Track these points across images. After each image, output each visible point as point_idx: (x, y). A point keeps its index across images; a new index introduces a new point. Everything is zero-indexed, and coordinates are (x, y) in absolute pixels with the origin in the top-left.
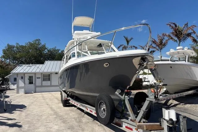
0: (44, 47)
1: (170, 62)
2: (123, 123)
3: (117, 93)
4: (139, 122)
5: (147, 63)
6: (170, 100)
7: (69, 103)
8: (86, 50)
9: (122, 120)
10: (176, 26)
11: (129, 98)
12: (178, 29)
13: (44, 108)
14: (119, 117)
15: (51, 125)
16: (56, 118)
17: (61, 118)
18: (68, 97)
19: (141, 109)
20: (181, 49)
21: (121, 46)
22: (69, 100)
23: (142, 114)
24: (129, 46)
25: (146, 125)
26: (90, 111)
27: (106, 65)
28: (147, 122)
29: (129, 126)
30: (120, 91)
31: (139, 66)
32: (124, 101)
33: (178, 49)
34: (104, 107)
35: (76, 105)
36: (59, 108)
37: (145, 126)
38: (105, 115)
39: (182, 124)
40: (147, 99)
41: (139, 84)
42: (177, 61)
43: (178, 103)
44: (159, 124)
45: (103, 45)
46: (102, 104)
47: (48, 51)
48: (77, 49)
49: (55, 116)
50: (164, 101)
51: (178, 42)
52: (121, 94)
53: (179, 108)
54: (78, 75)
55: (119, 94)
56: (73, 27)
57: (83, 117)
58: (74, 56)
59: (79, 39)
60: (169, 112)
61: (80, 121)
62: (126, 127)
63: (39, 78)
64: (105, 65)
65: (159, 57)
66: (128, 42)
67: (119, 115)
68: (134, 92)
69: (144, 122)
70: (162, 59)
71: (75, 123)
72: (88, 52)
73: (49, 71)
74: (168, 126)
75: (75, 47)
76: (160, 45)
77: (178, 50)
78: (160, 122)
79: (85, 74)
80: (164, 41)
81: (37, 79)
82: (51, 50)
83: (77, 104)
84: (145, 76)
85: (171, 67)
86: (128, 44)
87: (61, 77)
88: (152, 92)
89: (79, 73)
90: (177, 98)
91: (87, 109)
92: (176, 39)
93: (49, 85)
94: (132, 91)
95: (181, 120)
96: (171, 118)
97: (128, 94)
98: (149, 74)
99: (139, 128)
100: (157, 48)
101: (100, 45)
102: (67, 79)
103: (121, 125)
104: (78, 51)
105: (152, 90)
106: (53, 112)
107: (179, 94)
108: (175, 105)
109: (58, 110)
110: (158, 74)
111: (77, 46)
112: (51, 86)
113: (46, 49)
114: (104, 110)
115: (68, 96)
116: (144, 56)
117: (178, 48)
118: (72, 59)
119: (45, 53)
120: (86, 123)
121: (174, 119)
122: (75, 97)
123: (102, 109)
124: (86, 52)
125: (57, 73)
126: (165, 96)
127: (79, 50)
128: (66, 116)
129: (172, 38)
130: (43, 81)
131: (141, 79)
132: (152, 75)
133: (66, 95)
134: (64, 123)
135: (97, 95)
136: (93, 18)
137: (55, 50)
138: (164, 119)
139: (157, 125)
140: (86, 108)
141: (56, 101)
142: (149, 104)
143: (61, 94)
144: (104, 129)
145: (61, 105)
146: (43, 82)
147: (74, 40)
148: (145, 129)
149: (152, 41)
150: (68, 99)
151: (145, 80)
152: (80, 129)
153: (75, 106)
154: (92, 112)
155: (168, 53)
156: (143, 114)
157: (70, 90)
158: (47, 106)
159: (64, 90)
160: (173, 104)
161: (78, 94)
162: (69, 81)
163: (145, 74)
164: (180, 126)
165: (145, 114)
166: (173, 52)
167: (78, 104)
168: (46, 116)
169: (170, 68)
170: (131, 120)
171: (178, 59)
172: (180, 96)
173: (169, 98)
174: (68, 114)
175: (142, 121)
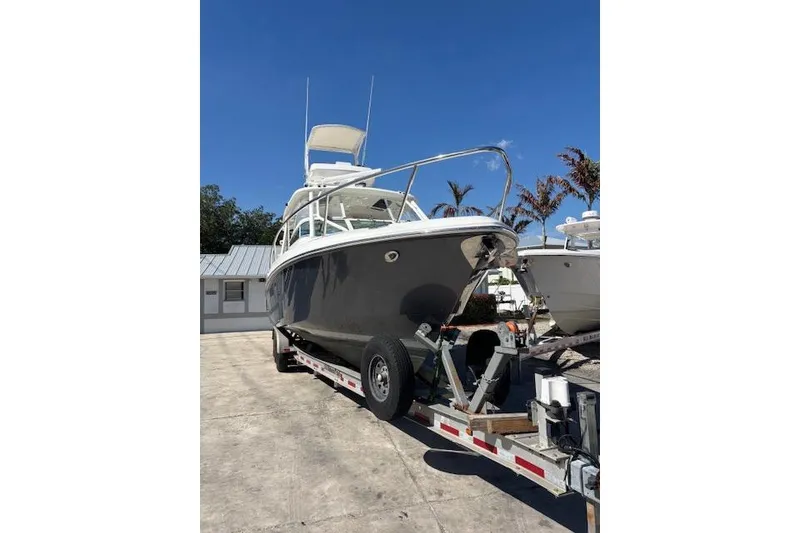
0: (230, 208)
1: (564, 251)
2: (436, 414)
3: (420, 333)
4: (478, 412)
5: (499, 252)
6: (564, 350)
7: (295, 362)
8: (341, 215)
9: (430, 407)
10: (582, 157)
11: (451, 347)
12: (587, 166)
13: (224, 377)
14: (426, 398)
15: (238, 424)
16: (255, 403)
17: (268, 403)
18: (291, 345)
19: (483, 376)
20: (592, 217)
21: (440, 206)
22: (295, 353)
23: (485, 389)
24: (461, 208)
25: (493, 421)
26: (350, 383)
27: (390, 256)
28: (497, 412)
29: (449, 422)
30: (429, 329)
31: (477, 259)
32: (439, 354)
33: (586, 218)
34: (383, 372)
35: (311, 366)
36: (266, 375)
37: (489, 424)
38: (387, 394)
39: (583, 415)
40: (497, 348)
41: (484, 308)
42: (585, 248)
43: (585, 358)
44: (526, 415)
45: (390, 202)
46: (380, 363)
47: (241, 217)
48: (315, 212)
49: (252, 398)
50: (550, 354)
51: (588, 200)
52: (432, 336)
53: (585, 372)
54: (316, 284)
55: (427, 336)
56: (307, 153)
57: (331, 399)
58: (306, 232)
59: (322, 187)
60: (550, 383)
61: (322, 412)
62: (443, 426)
63: (214, 293)
64: (387, 256)
65: (542, 238)
66: (458, 197)
67: (426, 394)
68: (469, 330)
69: (489, 412)
70: (548, 243)
71: (306, 418)
72: (348, 221)
73: (243, 272)
74: (548, 421)
75: (311, 205)
76: (542, 205)
77: (586, 221)
78: (527, 409)
79: (338, 281)
80: (552, 197)
81: (206, 296)
82: (250, 215)
83: (316, 366)
84: (503, 288)
85: (567, 265)
86: (458, 203)
87: (271, 291)
88: (510, 330)
89: (319, 279)
90: (583, 345)
91: (342, 379)
92: (582, 191)
93: (243, 311)
94: (460, 328)
95: (581, 403)
96: (555, 399)
97: (451, 335)
98: (514, 283)
99: (475, 429)
100: (536, 213)
101: (381, 204)
102: (286, 296)
103: (428, 422)
104: (319, 218)
105: (511, 324)
106: (247, 388)
107: (588, 335)
108: (577, 365)
109: (263, 382)
110: (533, 282)
111: (317, 202)
112: (247, 314)
113: (237, 212)
114: (384, 379)
115: (292, 341)
116: (491, 233)
117: (586, 214)
118: (302, 240)
119: (233, 223)
120: (339, 416)
121: (564, 402)
122: (310, 346)
123: (379, 377)
124: (342, 222)
125: (263, 280)
126: (552, 341)
127: (321, 215)
128: (284, 399)
129: (571, 190)
130: (226, 300)
131: (493, 297)
132: (519, 285)
133: (286, 340)
134: (276, 418)
135: (367, 338)
136: (364, 129)
137: (260, 217)
138: (540, 403)
139: (522, 419)
140: (339, 374)
141: (259, 356)
142: (501, 363)
143: (274, 337)
144: (387, 434)
145: (273, 366)
146: (225, 303)
147: (308, 188)
148: (490, 429)
149: (523, 196)
150: (292, 349)
151: (502, 298)
152: (320, 433)
153: (311, 371)
154: (354, 385)
155: (560, 228)
156: (488, 388)
157: (297, 326)
158: (231, 369)
159: (279, 325)
160: (572, 362)
161: (317, 337)
162: (292, 302)
163: (503, 281)
164: (579, 422)
165: (491, 390)
166: (574, 226)
167: (319, 366)
168: (227, 400)
169: (565, 267)
170: (457, 407)
171: (587, 245)
172: (589, 341)
173: (560, 347)
174: (290, 393)
175: (484, 410)
